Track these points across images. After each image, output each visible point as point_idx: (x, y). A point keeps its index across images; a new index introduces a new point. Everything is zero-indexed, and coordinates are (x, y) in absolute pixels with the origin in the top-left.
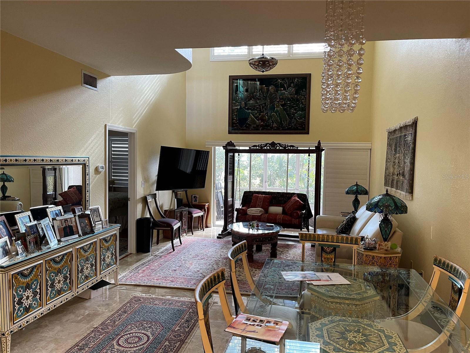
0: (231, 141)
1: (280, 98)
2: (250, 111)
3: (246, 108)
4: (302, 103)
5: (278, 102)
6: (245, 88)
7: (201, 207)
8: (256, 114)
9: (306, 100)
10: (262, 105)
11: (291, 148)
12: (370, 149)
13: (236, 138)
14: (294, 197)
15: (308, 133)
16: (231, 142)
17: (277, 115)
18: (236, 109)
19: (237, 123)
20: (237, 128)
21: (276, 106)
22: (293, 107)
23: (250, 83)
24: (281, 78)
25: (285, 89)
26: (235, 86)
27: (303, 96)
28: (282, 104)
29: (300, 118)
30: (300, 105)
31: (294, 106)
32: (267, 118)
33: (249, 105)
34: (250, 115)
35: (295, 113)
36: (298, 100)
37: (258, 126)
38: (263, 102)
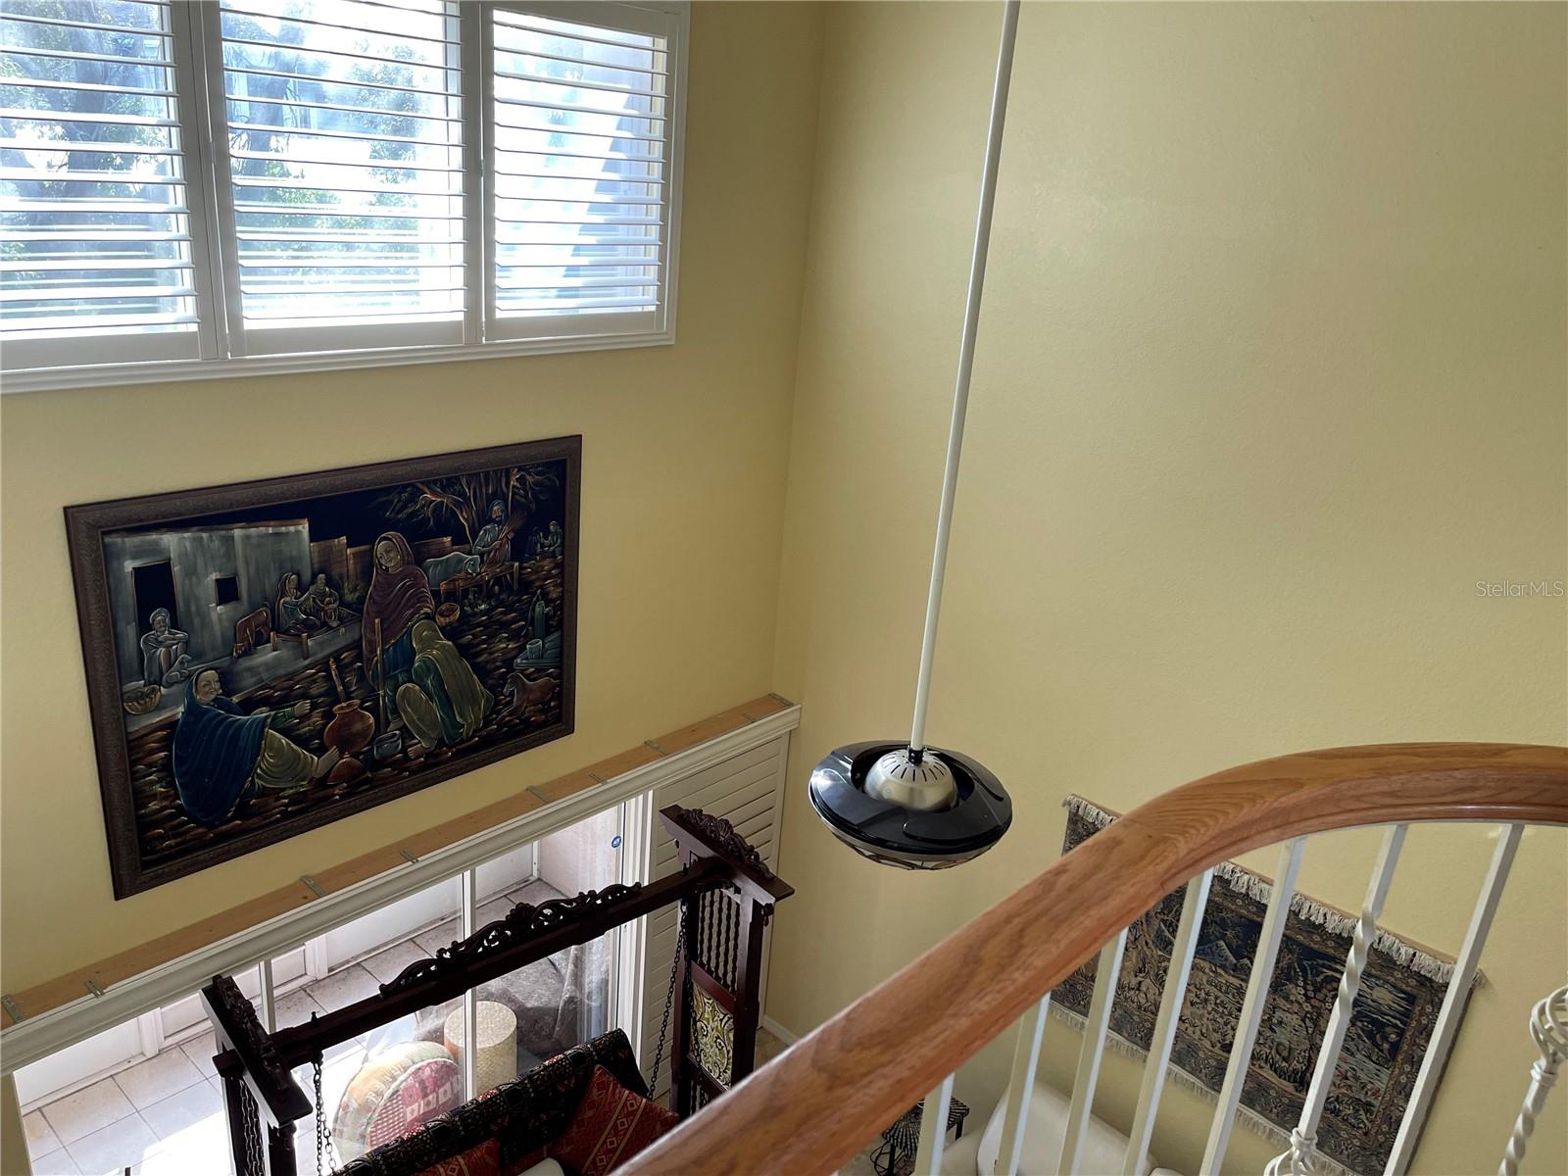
1: (436, 594)
2: (262, 713)
3: (235, 699)
4: (545, 595)
5: (428, 617)
6: (214, 576)
10: (337, 656)
12: (789, 730)
15: (569, 730)
18: (161, 727)
19: (180, 811)
20: (177, 845)
21: (421, 640)
22: (504, 626)
24: (435, 482)
25: (459, 540)
26: (130, 582)
27: (549, 560)
28: (450, 624)
29: (537, 670)
31: (507, 621)
32: (372, 720)
33: (254, 679)
35: (514, 653)
36: (525, 586)
38: (344, 636)
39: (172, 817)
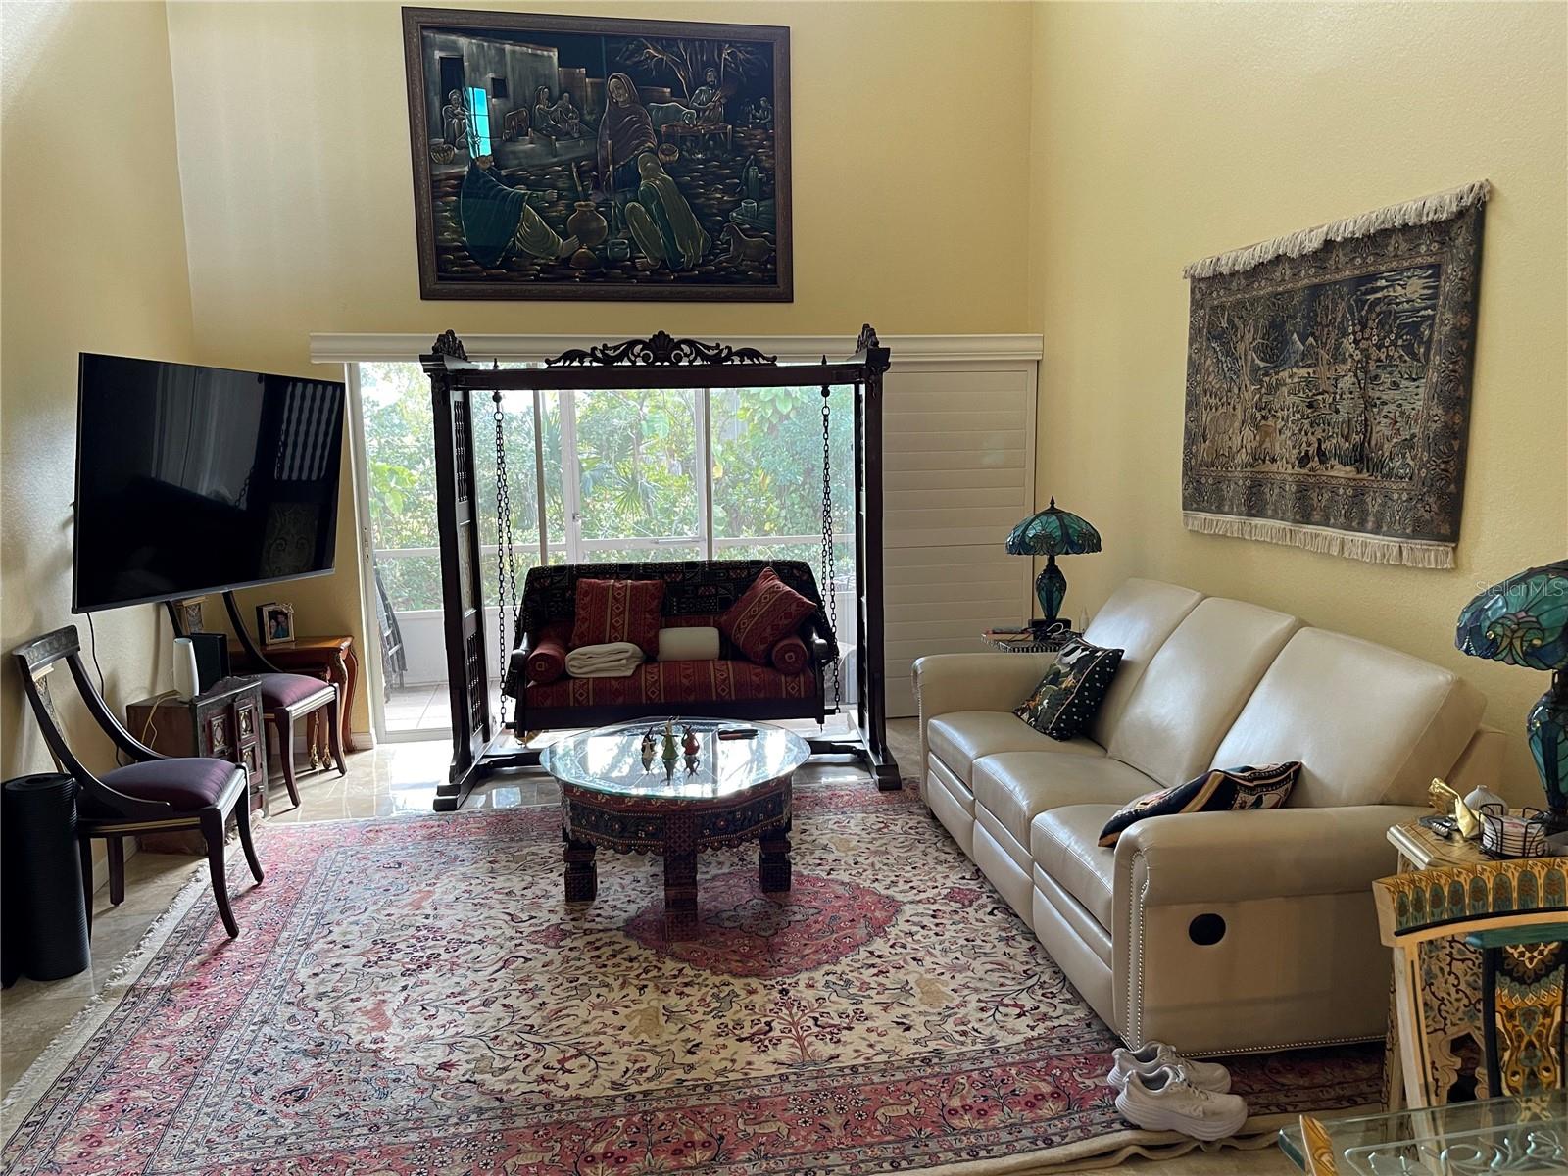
0: (451, 333)
1: (658, 133)
2: (521, 190)
3: (503, 173)
4: (757, 162)
5: (650, 150)
6: (491, 75)
7: (318, 663)
8: (553, 204)
9: (772, 147)
10: (578, 160)
11: (747, 361)
12: (1033, 361)
13: (469, 319)
14: (766, 577)
15: (788, 298)
16: (454, 339)
17: (648, 210)
18: (450, 177)
19: (464, 248)
20: (462, 272)
21: (645, 169)
22: (721, 179)
23: (513, 52)
24: (657, 40)
25: (677, 93)
26: (438, 66)
27: (760, 131)
28: (671, 162)
29: (751, 229)
30: (747, 172)
31: (722, 175)
32: (605, 224)
33: (516, 162)
34: (521, 208)
35: (729, 206)
36: (738, 148)
37: (565, 262)
38: (582, 148)
39: (458, 249)
